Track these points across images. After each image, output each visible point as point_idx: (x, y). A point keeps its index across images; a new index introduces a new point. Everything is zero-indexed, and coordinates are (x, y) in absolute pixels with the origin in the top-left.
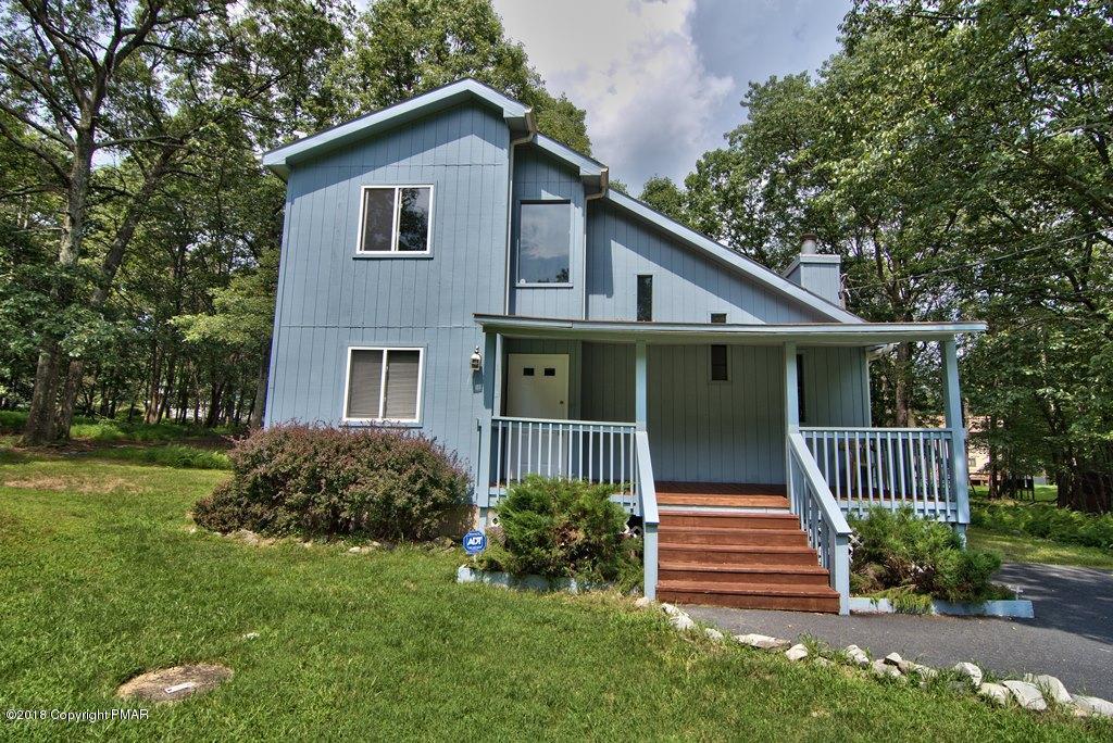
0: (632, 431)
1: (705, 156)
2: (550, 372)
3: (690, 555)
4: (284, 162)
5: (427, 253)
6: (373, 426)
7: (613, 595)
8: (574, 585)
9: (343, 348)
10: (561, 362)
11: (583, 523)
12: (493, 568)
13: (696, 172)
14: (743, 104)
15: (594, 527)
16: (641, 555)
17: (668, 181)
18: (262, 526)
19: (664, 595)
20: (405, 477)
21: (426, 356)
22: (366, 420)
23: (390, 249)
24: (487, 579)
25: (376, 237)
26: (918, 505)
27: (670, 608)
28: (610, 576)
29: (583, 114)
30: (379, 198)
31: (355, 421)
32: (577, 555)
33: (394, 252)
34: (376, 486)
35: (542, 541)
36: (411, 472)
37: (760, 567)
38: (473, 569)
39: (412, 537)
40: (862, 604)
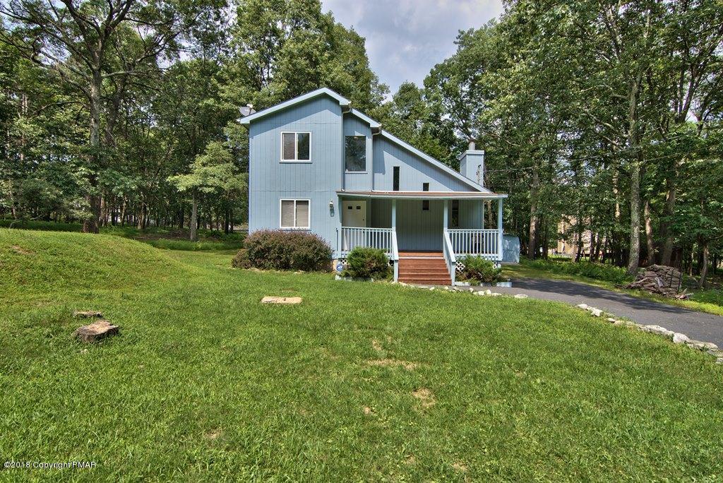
0: (390, 232)
1: (436, 67)
2: (358, 208)
3: (409, 270)
4: (249, 122)
5: (310, 161)
6: (292, 230)
7: (385, 282)
8: (372, 280)
9: (278, 200)
10: (363, 204)
11: (375, 261)
12: (347, 275)
13: (430, 75)
14: (455, 43)
15: (379, 261)
16: (393, 272)
17: (413, 85)
18: (260, 266)
19: (399, 280)
20: (311, 248)
21: (311, 203)
22: (289, 228)
23: (294, 158)
24: (345, 279)
25: (288, 154)
26: (482, 255)
27: (401, 283)
28: (384, 277)
29: (363, 40)
30: (288, 136)
31: (284, 228)
32: (373, 271)
33: (296, 160)
34: (304, 251)
35: (363, 266)
36: (313, 246)
37: (430, 273)
38: (340, 276)
39: (314, 269)
40: (460, 283)
